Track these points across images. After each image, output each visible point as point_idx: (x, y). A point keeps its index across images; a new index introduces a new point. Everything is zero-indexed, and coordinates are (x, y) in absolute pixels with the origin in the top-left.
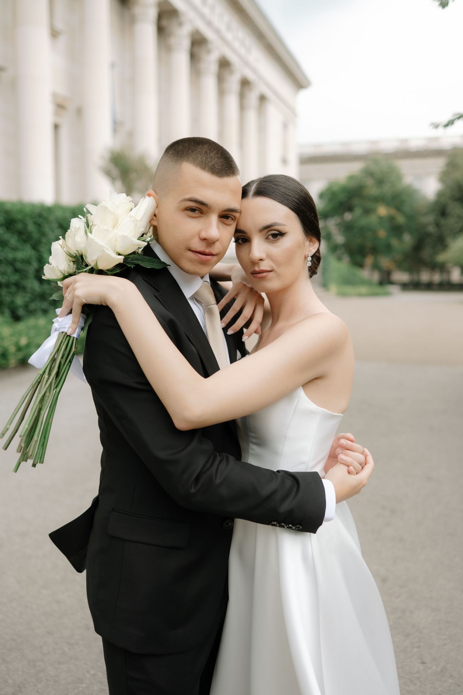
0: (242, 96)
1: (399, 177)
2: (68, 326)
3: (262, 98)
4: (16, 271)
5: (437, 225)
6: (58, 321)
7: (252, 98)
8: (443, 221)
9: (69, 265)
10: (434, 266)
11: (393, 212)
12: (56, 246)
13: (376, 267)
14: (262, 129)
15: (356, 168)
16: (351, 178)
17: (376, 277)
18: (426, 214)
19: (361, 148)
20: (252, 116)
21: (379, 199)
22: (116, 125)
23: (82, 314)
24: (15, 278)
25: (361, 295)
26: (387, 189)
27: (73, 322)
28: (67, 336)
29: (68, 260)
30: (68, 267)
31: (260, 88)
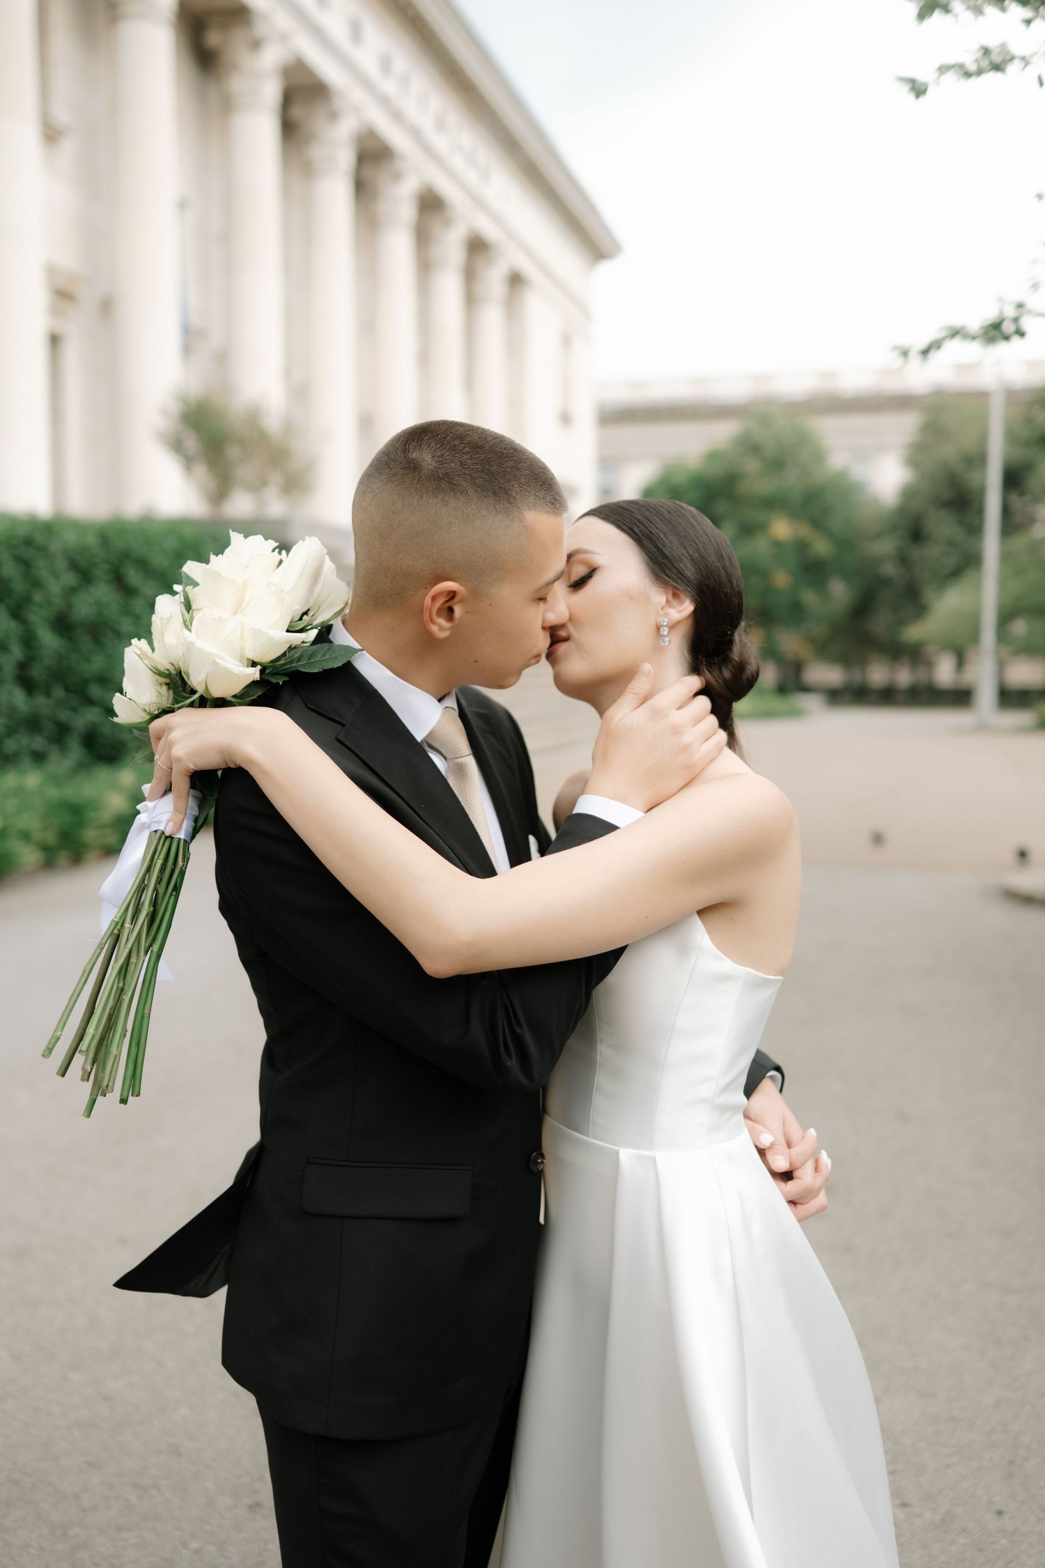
0: (470, 275)
1: (819, 456)
2: (165, 817)
3: (516, 280)
5: (903, 560)
6: (147, 810)
7: (494, 279)
8: (915, 553)
9: (159, 693)
10: (898, 652)
11: (805, 531)
13: (770, 651)
14: (515, 347)
15: (721, 434)
16: (713, 456)
17: (771, 673)
18: (879, 535)
19: (733, 390)
20: (492, 318)
21: (774, 503)
23: (191, 790)
26: (791, 481)
27: (176, 810)
28: (166, 837)
29: (155, 683)
30: (158, 697)
31: (510, 258)
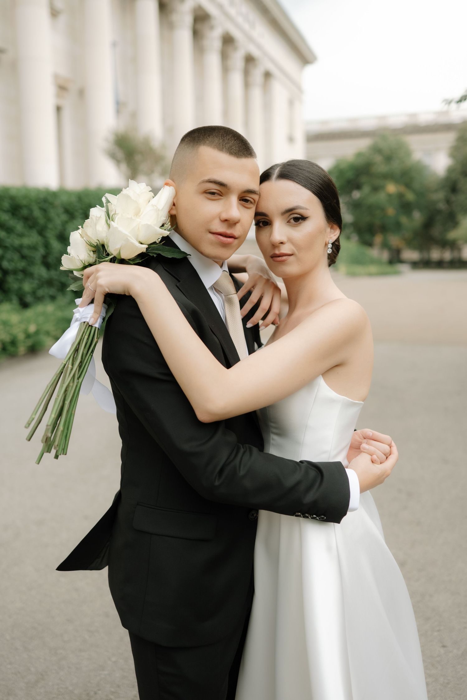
0: (246, 73)
1: (408, 153)
2: (89, 316)
3: (268, 75)
4: (23, 257)
5: (448, 202)
6: (79, 312)
7: (257, 75)
8: (453, 198)
9: (89, 255)
10: (445, 244)
11: (402, 189)
12: (75, 237)
13: (385, 245)
14: (268, 106)
15: (363, 144)
16: (359, 155)
17: (386, 255)
18: (436, 191)
19: (368, 124)
20: (257, 93)
21: (389, 176)
22: (119, 106)
23: (104, 304)
24: (22, 264)
25: (370, 275)
26: (396, 166)
27: (95, 312)
28: (90, 326)
29: (87, 250)
30: (88, 257)
31: (265, 65)
